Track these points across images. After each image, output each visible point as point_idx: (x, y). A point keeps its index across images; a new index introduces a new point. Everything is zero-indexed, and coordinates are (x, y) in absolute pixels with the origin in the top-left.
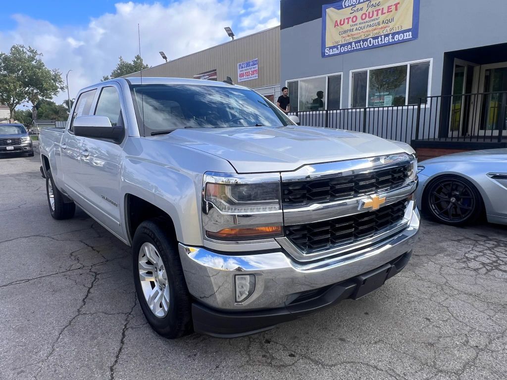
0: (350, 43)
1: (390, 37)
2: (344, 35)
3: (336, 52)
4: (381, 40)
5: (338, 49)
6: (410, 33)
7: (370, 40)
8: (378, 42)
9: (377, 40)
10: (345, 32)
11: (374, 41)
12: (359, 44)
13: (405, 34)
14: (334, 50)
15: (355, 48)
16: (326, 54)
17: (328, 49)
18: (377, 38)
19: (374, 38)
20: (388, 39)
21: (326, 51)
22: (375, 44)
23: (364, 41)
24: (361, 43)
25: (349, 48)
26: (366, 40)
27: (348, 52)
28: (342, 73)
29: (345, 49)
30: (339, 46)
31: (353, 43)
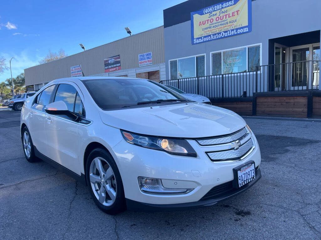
0: (210, 36)
1: (235, 31)
2: (206, 30)
3: (201, 41)
4: (229, 33)
5: (202, 39)
6: (247, 28)
8: (227, 35)
9: (226, 33)
12: (215, 36)
13: (244, 29)
14: (199, 40)
15: (213, 38)
16: (194, 43)
17: (196, 39)
20: (233, 32)
21: (195, 41)
22: (225, 36)
23: (218, 34)
24: (217, 35)
25: (209, 38)
26: (220, 33)
27: (208, 41)
28: (205, 54)
29: (207, 39)
30: (203, 38)
31: (212, 35)
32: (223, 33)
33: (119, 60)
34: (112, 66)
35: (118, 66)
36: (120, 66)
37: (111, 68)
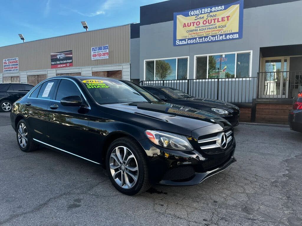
0: (196, 38)
1: (224, 36)
2: (190, 33)
3: (184, 43)
4: (218, 38)
5: (185, 41)
6: (237, 35)
7: (210, 37)
8: (215, 39)
9: (214, 38)
10: (192, 31)
11: (213, 38)
12: (202, 39)
13: (234, 35)
14: (183, 41)
15: (198, 42)
16: (177, 44)
17: (179, 41)
18: (215, 36)
19: (212, 36)
20: (222, 37)
21: (177, 42)
22: (213, 40)
23: (205, 37)
24: (204, 39)
25: (194, 41)
26: (207, 37)
27: (193, 43)
28: (189, 57)
29: (192, 41)
30: (187, 40)
31: (198, 39)
32: (211, 37)
33: (72, 56)
34: (62, 62)
35: (68, 63)
36: (72, 62)
37: (60, 64)
